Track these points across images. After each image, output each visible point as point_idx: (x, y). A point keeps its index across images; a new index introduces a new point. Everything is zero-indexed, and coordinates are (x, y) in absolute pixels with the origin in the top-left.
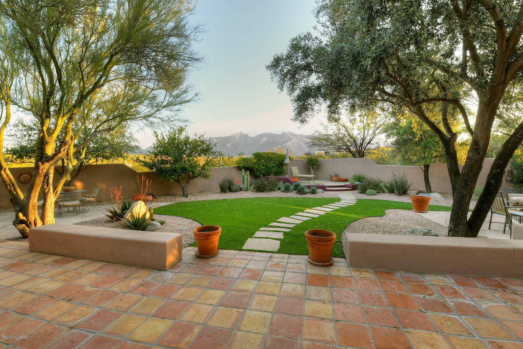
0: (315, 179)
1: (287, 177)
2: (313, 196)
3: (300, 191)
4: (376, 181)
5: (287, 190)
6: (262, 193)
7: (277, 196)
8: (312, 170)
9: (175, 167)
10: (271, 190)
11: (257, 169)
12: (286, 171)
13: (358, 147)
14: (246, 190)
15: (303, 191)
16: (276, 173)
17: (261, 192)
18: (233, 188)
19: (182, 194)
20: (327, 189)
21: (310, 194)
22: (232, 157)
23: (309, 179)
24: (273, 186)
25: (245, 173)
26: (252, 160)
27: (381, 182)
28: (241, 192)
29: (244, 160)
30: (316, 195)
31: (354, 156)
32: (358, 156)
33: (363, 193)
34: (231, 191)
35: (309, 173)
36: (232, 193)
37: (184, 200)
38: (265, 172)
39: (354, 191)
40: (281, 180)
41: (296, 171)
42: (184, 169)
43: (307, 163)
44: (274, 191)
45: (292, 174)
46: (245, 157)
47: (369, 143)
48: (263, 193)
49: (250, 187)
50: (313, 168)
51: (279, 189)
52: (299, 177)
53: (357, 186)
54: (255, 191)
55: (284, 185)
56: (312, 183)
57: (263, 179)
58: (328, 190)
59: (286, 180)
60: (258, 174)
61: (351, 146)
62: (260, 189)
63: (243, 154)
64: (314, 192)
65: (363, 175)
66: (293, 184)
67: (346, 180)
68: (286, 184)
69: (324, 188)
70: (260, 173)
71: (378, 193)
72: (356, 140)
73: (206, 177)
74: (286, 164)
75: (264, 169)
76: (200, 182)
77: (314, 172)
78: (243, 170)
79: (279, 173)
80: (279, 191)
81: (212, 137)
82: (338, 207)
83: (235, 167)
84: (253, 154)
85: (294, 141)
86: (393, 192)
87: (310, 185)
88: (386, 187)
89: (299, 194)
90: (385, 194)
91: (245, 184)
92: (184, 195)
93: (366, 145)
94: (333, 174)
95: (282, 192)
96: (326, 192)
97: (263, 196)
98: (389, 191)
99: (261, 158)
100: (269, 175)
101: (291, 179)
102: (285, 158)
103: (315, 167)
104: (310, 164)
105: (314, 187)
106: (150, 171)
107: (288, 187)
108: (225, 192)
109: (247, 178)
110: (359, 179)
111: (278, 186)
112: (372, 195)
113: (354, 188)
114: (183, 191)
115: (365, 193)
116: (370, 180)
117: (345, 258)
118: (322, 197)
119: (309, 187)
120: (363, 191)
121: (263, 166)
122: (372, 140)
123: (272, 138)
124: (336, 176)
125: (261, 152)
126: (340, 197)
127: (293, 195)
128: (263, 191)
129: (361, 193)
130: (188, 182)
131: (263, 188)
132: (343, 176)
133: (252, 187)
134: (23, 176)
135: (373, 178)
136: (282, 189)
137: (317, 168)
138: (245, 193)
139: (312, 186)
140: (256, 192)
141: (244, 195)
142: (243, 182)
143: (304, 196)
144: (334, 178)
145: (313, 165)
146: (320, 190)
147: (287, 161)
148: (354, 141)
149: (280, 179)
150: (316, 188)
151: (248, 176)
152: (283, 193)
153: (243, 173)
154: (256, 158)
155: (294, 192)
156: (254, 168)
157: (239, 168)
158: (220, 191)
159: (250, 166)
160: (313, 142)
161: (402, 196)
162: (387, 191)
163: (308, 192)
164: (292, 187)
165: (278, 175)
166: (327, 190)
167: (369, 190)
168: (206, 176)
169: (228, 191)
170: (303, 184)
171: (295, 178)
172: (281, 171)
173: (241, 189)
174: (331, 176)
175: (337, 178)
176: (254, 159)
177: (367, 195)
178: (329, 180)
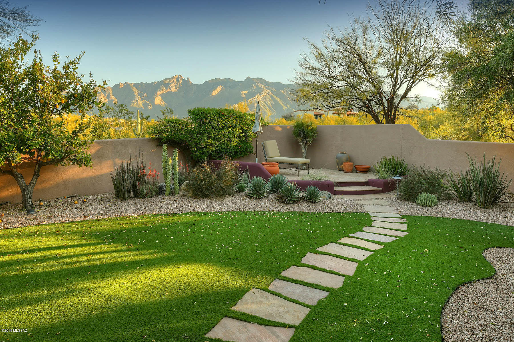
0: (309, 166)
1: (257, 162)
2: (311, 207)
3: (285, 197)
5: (257, 192)
7: (236, 209)
8: (303, 147)
10: (224, 193)
11: (197, 145)
12: (255, 149)
14: (172, 193)
15: (292, 194)
16: (236, 153)
18: (142, 189)
19: (21, 206)
20: (337, 189)
21: (305, 204)
22: (148, 118)
23: (297, 166)
25: (170, 155)
26: (187, 124)
27: (443, 176)
28: (161, 197)
29: (170, 122)
30: (318, 205)
31: (377, 120)
32: (384, 121)
33: (408, 200)
34: (138, 195)
35: (298, 155)
36: (140, 202)
37: (18, 220)
38: (212, 151)
39: (389, 196)
40: (246, 168)
41: (273, 149)
43: (295, 133)
44: (230, 194)
45: (265, 155)
46: (174, 117)
47: (405, 95)
48: (207, 201)
49: (180, 184)
50: (305, 144)
51: (241, 190)
52: (279, 163)
53: (394, 183)
54: (190, 195)
55: (252, 181)
56: (305, 175)
57: (208, 168)
58: (340, 193)
59: (255, 171)
60: (199, 155)
61: (372, 100)
62: (199, 191)
63: (171, 111)
64: (312, 199)
65: (400, 160)
66: (270, 179)
67: (367, 170)
68: (256, 178)
69: (330, 188)
70: (203, 153)
71: (439, 200)
74: (256, 135)
75: (211, 145)
77: (307, 152)
78: (165, 147)
79: (241, 152)
80: (241, 194)
81: (129, 82)
83: (151, 140)
84: (190, 112)
86: (470, 200)
87: (303, 181)
88: (454, 186)
89: (282, 202)
91: (169, 180)
92: (25, 206)
94: (344, 157)
95: (248, 197)
96: (335, 197)
98: (460, 197)
99: (205, 120)
100: (221, 157)
101: (265, 168)
103: (310, 141)
104: (299, 136)
105: (312, 188)
107: (259, 187)
108: (123, 199)
109: (174, 166)
111: (239, 184)
112: (430, 206)
113: (387, 187)
114: (23, 198)
115: (413, 201)
116: (420, 171)
118: (331, 211)
119: (302, 186)
120: (410, 197)
121: (209, 138)
123: (229, 88)
124: (349, 160)
125: (206, 107)
126: (367, 209)
127: (269, 205)
128: (206, 196)
129: (405, 200)
130: (36, 175)
131: (207, 189)
132: (362, 161)
133: (183, 186)
136: (248, 190)
137: (313, 144)
138: (169, 199)
139: (309, 184)
141: (164, 206)
142: (165, 174)
143: (292, 209)
144: (347, 166)
145: (306, 137)
146: (324, 194)
147: (257, 128)
149: (243, 168)
150: (316, 189)
151: (175, 159)
152: (249, 199)
153: (165, 153)
154: (195, 120)
155: (272, 197)
156: (190, 141)
157: (159, 142)
158: (113, 194)
159: (181, 137)
161: (490, 210)
162: (457, 196)
163: (300, 199)
164: (267, 186)
165: (239, 159)
166: (336, 193)
167: (423, 194)
168: (81, 160)
169: (132, 194)
170: (289, 178)
171: (272, 163)
172: (247, 149)
173: (160, 191)
174: (338, 160)
175: (350, 165)
176: (190, 121)
177: (418, 205)
178: (336, 169)
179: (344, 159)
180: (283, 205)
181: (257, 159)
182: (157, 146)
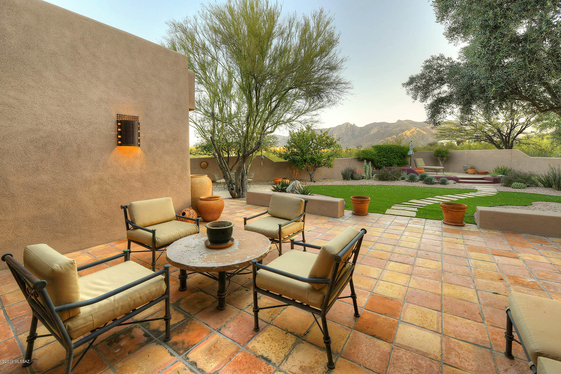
0: (444, 170)
2: (442, 186)
3: (429, 181)
4: (526, 174)
5: (412, 179)
6: (386, 181)
7: (402, 185)
8: (440, 162)
9: (306, 158)
10: (394, 179)
11: (378, 160)
12: (410, 162)
13: (504, 137)
14: (369, 179)
15: (431, 181)
16: (398, 164)
17: (383, 181)
19: (310, 180)
20: (459, 180)
21: (440, 185)
22: (350, 149)
23: (437, 171)
24: (397, 176)
25: (368, 164)
26: (372, 152)
27: (534, 176)
28: (363, 180)
29: (363, 152)
30: (447, 185)
31: (499, 147)
32: (504, 147)
33: (507, 186)
34: (353, 179)
35: (437, 164)
36: (355, 181)
37: (312, 184)
38: (386, 163)
39: (496, 185)
41: (421, 163)
42: (313, 160)
43: (435, 155)
44: (398, 180)
45: (416, 165)
47: (520, 132)
49: (373, 176)
50: (442, 160)
51: (403, 179)
52: (425, 169)
53: (500, 178)
55: (409, 175)
56: (440, 174)
57: (386, 170)
58: (462, 182)
59: (409, 171)
60: (379, 165)
61: (494, 136)
62: (382, 178)
63: (361, 147)
64: (444, 183)
65: (509, 168)
66: (419, 175)
67: (486, 173)
68: (411, 174)
69: (457, 180)
70: (381, 164)
71: (528, 186)
72: (501, 129)
73: (330, 166)
74: (410, 156)
75: (385, 160)
76: (323, 170)
77: (443, 164)
78: (365, 161)
79: (401, 164)
80: (403, 180)
82: (473, 196)
83: (355, 158)
84: (373, 147)
85: (414, 130)
86: (551, 187)
87: (440, 177)
88: (540, 181)
90: (538, 188)
91: (367, 174)
92: (312, 181)
93: (516, 134)
96: (459, 184)
97: (386, 184)
98: (544, 185)
99: (381, 150)
100: (391, 166)
101: (416, 170)
102: (408, 150)
103: (445, 159)
104: (438, 156)
105: (444, 178)
106: (284, 161)
107: (413, 177)
108: (348, 180)
109: (370, 168)
110: (504, 172)
111: (402, 176)
112: (520, 188)
113: (496, 181)
114: (311, 177)
115: (510, 186)
117: (476, 224)
118: (454, 188)
119: (438, 178)
120: (508, 183)
121: (384, 157)
122: (524, 129)
123: (384, 128)
124: (473, 168)
126: (476, 188)
127: (420, 184)
128: (386, 180)
129: (505, 186)
130: (314, 170)
131: (386, 177)
132: (482, 168)
133: (374, 176)
134: (202, 163)
135: (521, 171)
136: (407, 179)
137: (447, 160)
138: (368, 181)
139: (442, 177)
140: (378, 180)
141: (366, 183)
142: (365, 171)
143: (432, 186)
144: (470, 171)
145: (442, 157)
146: (451, 182)
147: (411, 152)
148: (499, 131)
149: (404, 170)
150: (446, 179)
151: (370, 166)
152: (408, 182)
153: (365, 164)
154: (376, 150)
155: (421, 182)
156: (374, 159)
157: (359, 159)
158: (342, 179)
159: (371, 157)
160: (442, 132)
162: (542, 185)
163: (436, 183)
164: (418, 178)
165: (401, 166)
166: (460, 182)
167: (516, 183)
169: (351, 179)
170: (431, 175)
171: (421, 169)
172: (404, 163)
173: (363, 178)
174: (464, 168)
175: (474, 170)
176: (374, 151)
177: (512, 188)
178: (463, 173)
179: (469, 167)
180: (426, 185)
181: (411, 167)
182: (358, 161)
